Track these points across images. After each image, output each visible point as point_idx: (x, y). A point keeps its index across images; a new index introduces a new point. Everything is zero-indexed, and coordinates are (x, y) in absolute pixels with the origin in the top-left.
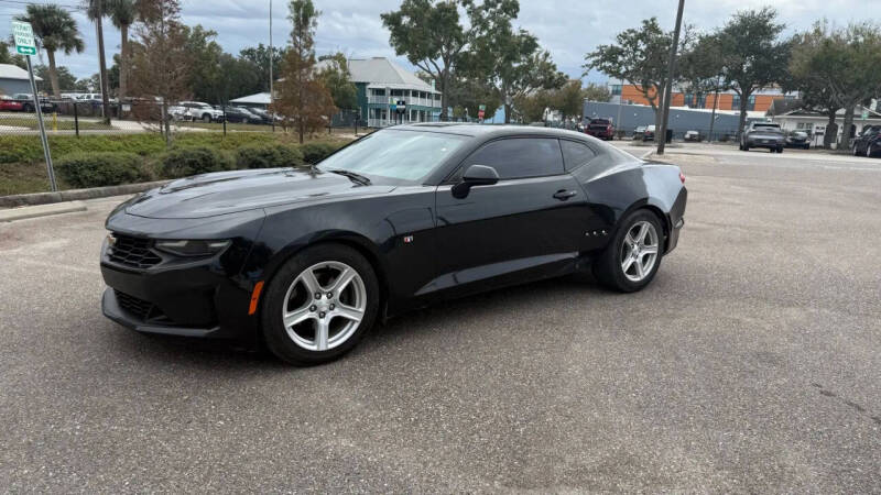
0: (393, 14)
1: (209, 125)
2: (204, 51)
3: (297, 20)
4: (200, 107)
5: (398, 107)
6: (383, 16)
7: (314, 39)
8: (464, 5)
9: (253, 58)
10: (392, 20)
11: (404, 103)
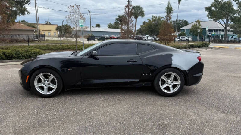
0: (209, 7)
1: (156, 41)
2: (160, 22)
3: (167, 12)
4: (154, 37)
5: (209, 35)
6: (205, 8)
7: (172, 17)
8: (235, 1)
9: (174, 24)
10: (208, 9)
11: (211, 34)
